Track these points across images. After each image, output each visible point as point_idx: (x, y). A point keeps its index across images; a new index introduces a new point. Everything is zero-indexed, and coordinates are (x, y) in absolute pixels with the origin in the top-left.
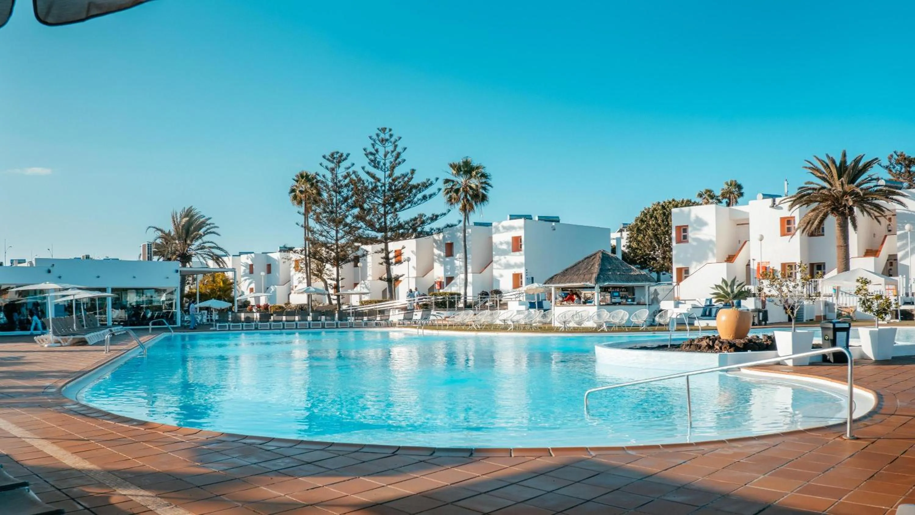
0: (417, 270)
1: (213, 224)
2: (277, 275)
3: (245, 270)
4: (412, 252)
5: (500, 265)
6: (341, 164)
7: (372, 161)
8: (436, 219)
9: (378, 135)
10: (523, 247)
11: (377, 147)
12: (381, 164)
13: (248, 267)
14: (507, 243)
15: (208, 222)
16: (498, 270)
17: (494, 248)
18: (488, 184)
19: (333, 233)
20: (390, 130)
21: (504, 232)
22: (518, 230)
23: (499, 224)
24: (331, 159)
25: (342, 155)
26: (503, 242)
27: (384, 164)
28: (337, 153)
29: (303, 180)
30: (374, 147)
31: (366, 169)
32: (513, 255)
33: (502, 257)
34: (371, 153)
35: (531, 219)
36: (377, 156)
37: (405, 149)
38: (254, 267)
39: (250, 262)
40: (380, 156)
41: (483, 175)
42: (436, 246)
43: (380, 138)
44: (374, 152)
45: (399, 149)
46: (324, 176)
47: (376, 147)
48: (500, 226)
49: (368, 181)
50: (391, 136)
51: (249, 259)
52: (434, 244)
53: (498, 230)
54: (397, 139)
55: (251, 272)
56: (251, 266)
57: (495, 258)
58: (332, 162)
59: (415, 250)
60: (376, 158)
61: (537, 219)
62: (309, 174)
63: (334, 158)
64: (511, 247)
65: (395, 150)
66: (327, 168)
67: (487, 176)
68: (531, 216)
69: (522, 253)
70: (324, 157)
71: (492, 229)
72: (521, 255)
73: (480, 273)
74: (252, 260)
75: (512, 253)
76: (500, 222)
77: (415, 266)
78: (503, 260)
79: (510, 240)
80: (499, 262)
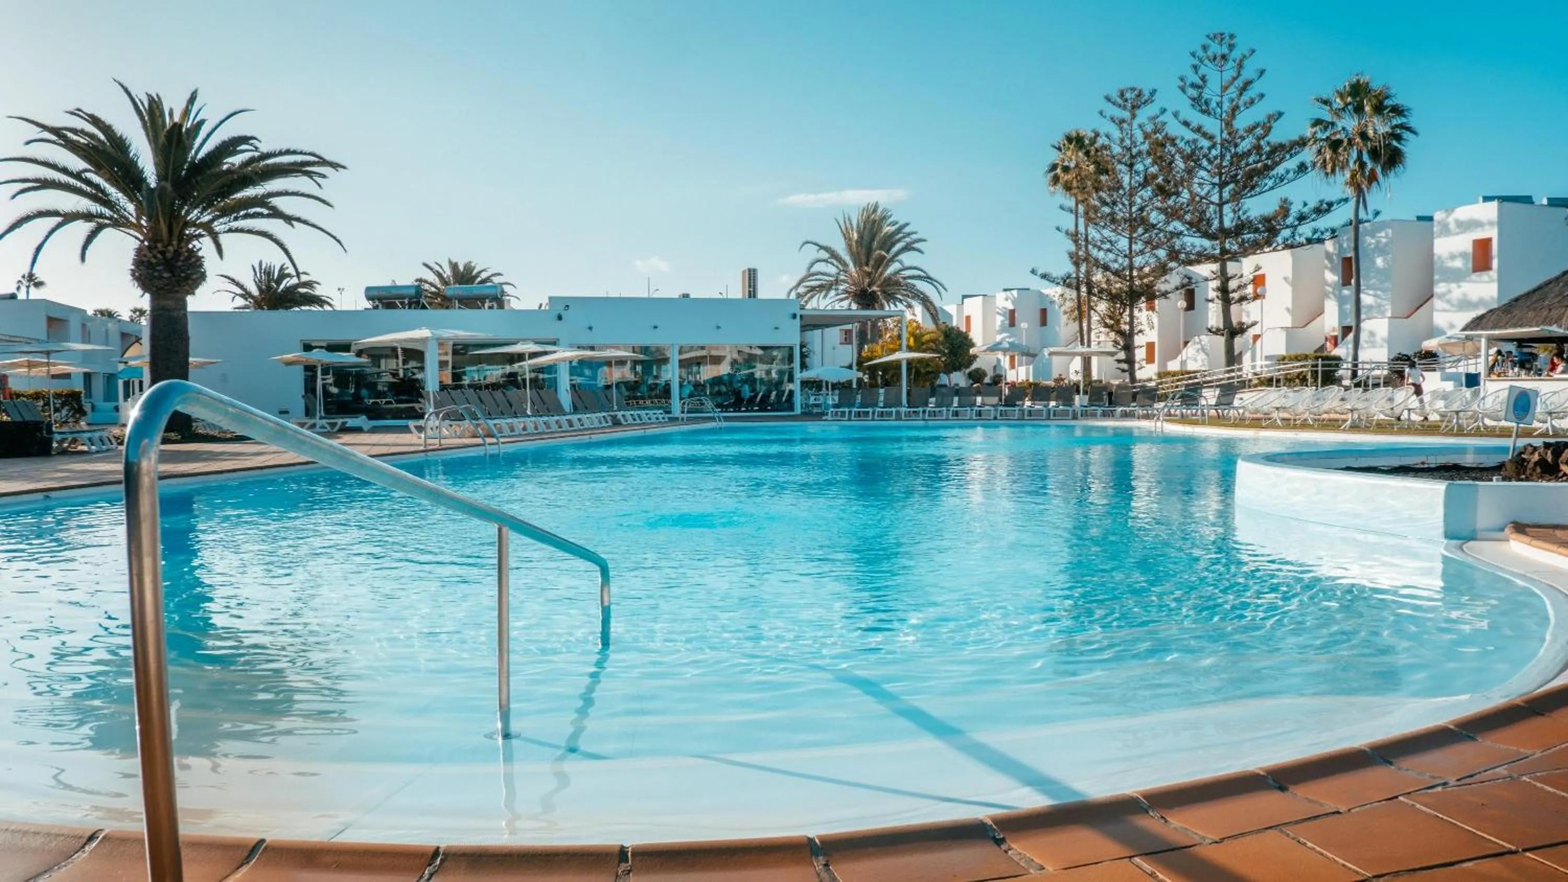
0: (1293, 315)
1: (915, 233)
2: (1057, 328)
3: (1002, 321)
4: (1285, 279)
5: (1448, 302)
6: (1138, 112)
7: (1194, 99)
8: (1328, 211)
9: (1205, 48)
10: (1495, 263)
11: (1203, 70)
12: (1213, 105)
13: (1008, 315)
14: (1463, 255)
15: (907, 230)
16: (1444, 314)
17: (1436, 267)
18: (1409, 129)
19: (1123, 243)
20: (1232, 36)
21: (1457, 234)
22: (1487, 227)
23: (1448, 217)
24: (1120, 101)
25: (1140, 95)
26: (1455, 252)
27: (1220, 104)
28: (1133, 89)
29: (1072, 147)
30: (1197, 73)
31: (1182, 117)
32: (1475, 282)
33: (1453, 286)
34: (1193, 86)
35: (1533, 203)
36: (1206, 90)
37: (1262, 72)
38: (1016, 315)
39: (1010, 306)
40: (1212, 92)
41: (1398, 111)
42: (1329, 265)
43: (1210, 53)
44: (1200, 82)
45: (1248, 73)
46: (1108, 136)
47: (1200, 72)
48: (1451, 220)
49: (1182, 139)
50: (1231, 47)
51: (1009, 301)
52: (1326, 262)
53: (1446, 230)
54: (1247, 54)
55: (1012, 323)
56: (1012, 313)
57: (1440, 288)
58: (1125, 108)
59: (1289, 274)
60: (1200, 95)
61: (1545, 202)
62: (1082, 133)
63: (1126, 100)
64: (1470, 265)
65: (1239, 75)
66: (1112, 119)
67: (1403, 111)
68: (1530, 197)
69: (1494, 274)
70: (1108, 99)
71: (1433, 226)
72: (1492, 281)
73: (1408, 317)
74: (1013, 303)
75: (1474, 277)
76: (1450, 211)
77: (1290, 306)
78: (1458, 291)
79: (1469, 248)
80: (1447, 297)
